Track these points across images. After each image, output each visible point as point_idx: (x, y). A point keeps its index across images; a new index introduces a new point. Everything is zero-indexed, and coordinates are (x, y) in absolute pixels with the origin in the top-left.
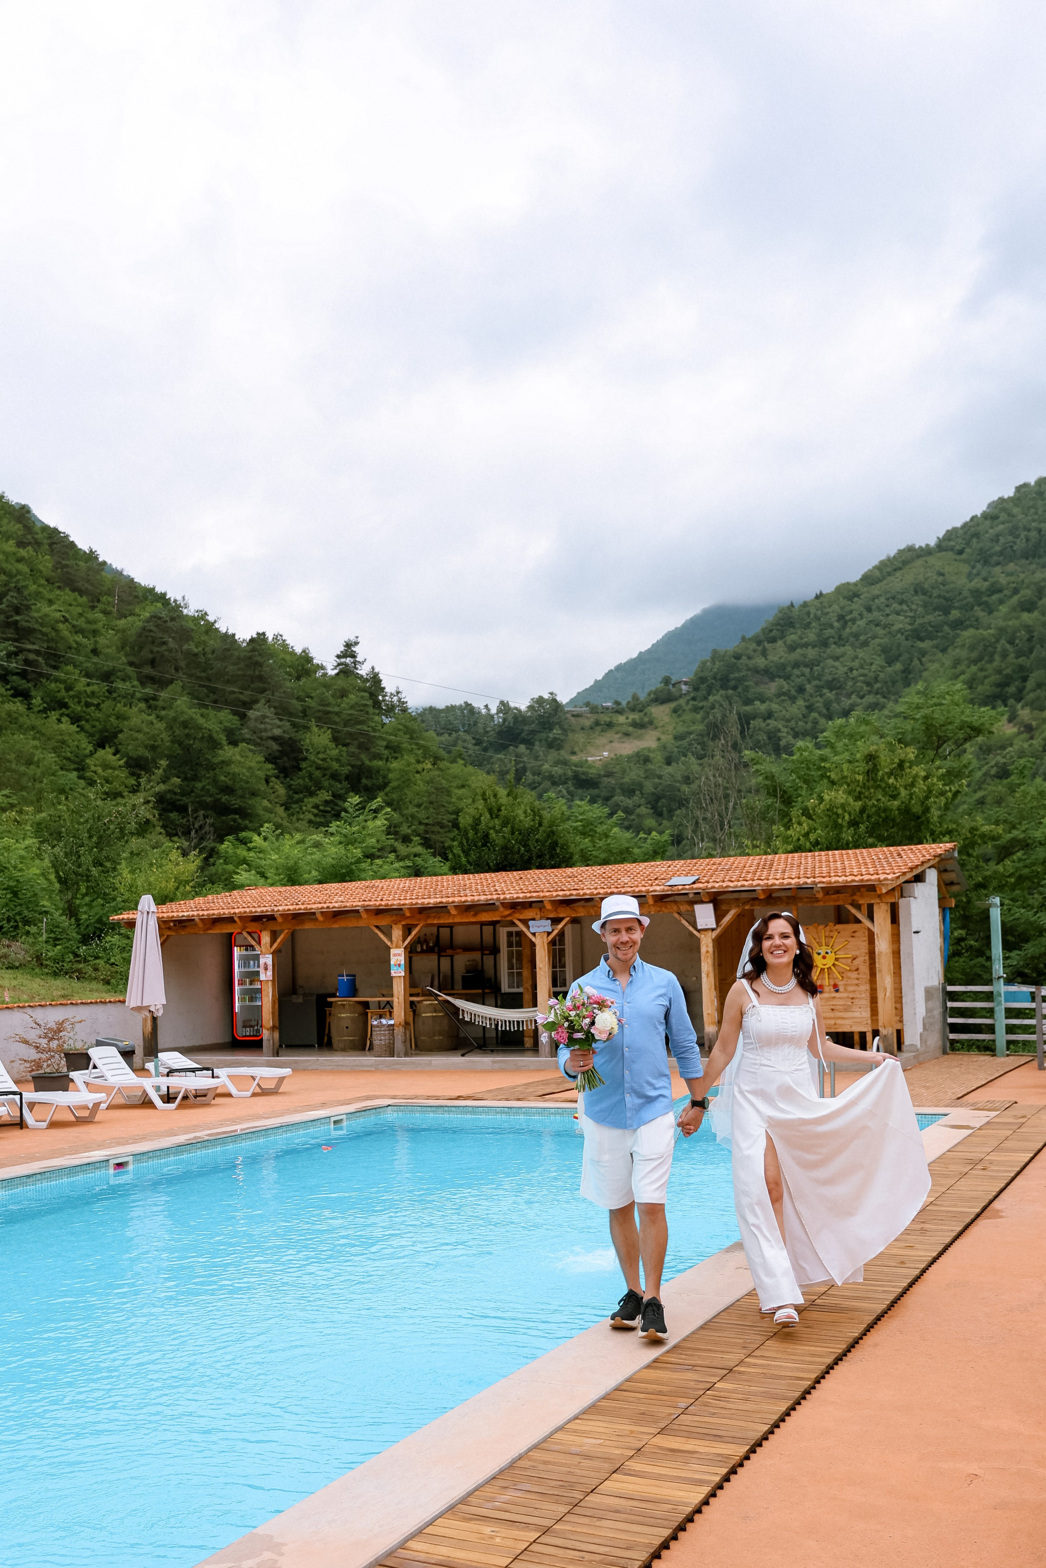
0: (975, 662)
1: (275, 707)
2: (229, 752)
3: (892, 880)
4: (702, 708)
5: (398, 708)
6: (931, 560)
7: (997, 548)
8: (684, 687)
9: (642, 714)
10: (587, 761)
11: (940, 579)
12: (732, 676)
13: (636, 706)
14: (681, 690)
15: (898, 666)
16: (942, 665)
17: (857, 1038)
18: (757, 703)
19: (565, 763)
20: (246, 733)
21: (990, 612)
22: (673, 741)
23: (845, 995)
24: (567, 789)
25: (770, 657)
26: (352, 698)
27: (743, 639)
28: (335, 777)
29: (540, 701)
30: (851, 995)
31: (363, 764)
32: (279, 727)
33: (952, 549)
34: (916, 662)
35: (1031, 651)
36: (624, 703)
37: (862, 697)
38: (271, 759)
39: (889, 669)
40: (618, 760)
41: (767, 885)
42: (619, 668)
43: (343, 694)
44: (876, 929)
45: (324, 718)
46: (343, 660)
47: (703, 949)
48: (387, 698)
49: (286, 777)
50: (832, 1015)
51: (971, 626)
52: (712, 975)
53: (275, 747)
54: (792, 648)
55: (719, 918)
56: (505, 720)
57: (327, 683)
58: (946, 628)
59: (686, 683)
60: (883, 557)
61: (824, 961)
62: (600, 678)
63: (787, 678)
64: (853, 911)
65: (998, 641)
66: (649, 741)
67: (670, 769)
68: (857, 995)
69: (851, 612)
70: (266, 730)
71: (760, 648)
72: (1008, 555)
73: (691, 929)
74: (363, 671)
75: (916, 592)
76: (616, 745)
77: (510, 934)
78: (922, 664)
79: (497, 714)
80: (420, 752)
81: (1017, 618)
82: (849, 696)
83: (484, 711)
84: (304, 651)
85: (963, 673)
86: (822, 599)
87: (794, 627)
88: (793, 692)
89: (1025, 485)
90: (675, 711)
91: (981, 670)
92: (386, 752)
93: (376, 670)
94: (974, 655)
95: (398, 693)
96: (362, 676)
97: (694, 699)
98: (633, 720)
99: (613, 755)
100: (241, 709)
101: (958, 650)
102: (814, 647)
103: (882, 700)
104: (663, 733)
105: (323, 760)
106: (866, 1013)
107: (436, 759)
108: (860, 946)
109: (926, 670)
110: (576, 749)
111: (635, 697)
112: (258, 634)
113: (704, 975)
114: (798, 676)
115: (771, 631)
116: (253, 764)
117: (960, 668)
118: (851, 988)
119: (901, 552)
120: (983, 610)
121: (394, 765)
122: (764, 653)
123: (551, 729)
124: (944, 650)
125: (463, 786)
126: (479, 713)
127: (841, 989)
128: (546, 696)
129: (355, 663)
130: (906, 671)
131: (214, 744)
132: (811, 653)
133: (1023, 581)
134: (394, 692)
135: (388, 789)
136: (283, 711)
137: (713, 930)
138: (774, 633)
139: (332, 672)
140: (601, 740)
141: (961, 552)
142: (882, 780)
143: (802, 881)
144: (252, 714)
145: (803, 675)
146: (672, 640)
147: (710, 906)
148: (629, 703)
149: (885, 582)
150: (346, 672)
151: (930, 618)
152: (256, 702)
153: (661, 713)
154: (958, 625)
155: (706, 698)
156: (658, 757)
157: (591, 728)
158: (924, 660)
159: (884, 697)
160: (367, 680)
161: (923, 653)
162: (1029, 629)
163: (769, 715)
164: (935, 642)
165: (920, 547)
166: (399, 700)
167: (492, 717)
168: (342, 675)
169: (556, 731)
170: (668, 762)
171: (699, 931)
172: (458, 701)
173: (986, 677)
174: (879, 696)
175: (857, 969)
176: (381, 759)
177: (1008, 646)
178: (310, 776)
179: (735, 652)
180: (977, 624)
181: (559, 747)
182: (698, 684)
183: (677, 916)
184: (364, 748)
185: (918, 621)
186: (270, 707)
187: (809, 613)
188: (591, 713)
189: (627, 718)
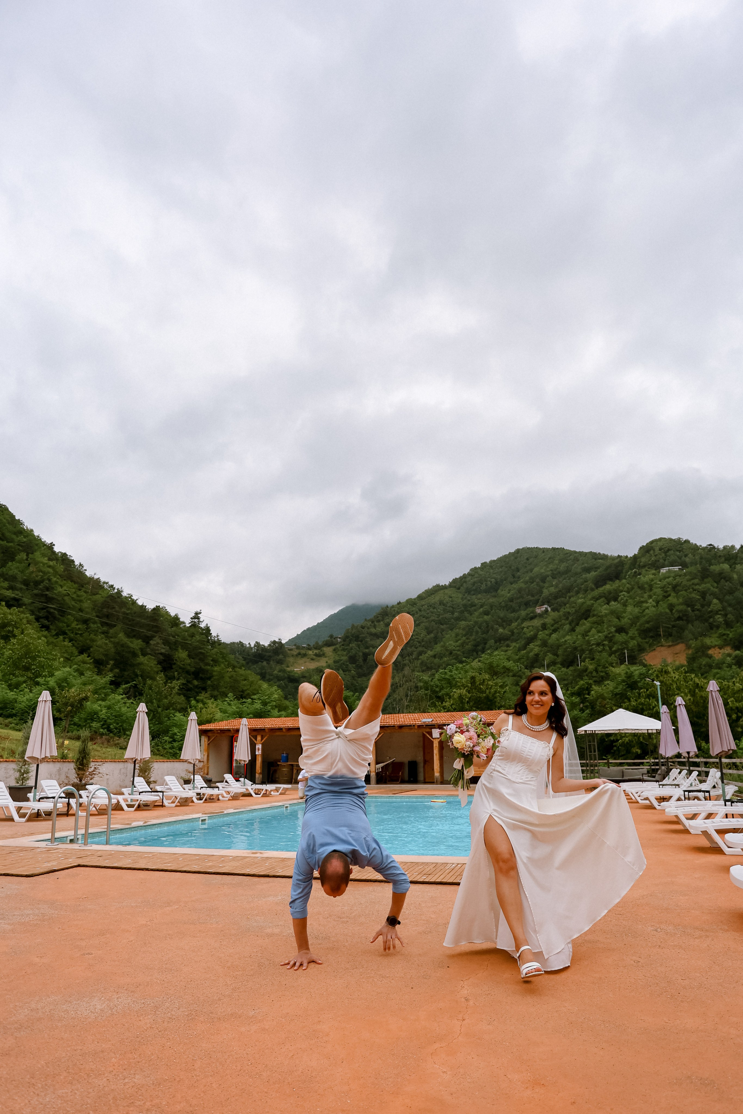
0: (465, 635)
1: (163, 640)
2: (142, 659)
4: (347, 649)
5: (217, 643)
6: (446, 591)
7: (474, 588)
8: (339, 640)
9: (319, 651)
10: (294, 670)
11: (450, 599)
12: (361, 636)
13: (317, 647)
14: (337, 641)
15: (432, 635)
16: (451, 636)
19: (284, 671)
20: (148, 650)
21: (471, 614)
24: (284, 683)
25: (377, 629)
26: (198, 637)
27: (366, 620)
28: (188, 672)
29: (274, 642)
31: (201, 667)
32: (164, 649)
33: (455, 587)
34: (440, 634)
35: (488, 632)
36: (312, 645)
37: (416, 648)
38: (159, 663)
40: (308, 671)
42: (308, 629)
43: (192, 636)
45: (185, 646)
46: (194, 620)
48: (212, 638)
49: (165, 672)
51: (463, 620)
52: (438, 755)
53: (161, 657)
56: (257, 650)
57: (186, 629)
58: (453, 620)
59: (340, 638)
60: (427, 588)
62: (299, 633)
65: (474, 627)
66: (322, 663)
70: (158, 650)
71: (373, 624)
72: (477, 591)
73: (430, 738)
74: (203, 625)
75: (440, 604)
76: (307, 664)
78: (442, 635)
79: (254, 647)
80: (226, 663)
81: (482, 618)
83: (248, 646)
84: (176, 615)
85: (460, 640)
86: (400, 604)
87: (388, 616)
90: (334, 650)
91: (467, 639)
92: (212, 663)
93: (209, 625)
94: (464, 633)
95: (218, 636)
96: (202, 628)
97: (343, 645)
98: (316, 653)
99: (306, 668)
100: (147, 640)
101: (457, 630)
104: (329, 660)
105: (184, 665)
107: (234, 667)
109: (444, 638)
110: (289, 665)
111: (317, 643)
112: (156, 606)
113: (435, 755)
115: (378, 617)
116: (152, 665)
117: (459, 638)
119: (434, 587)
120: (468, 613)
121: (216, 669)
122: (375, 627)
123: (279, 655)
124: (452, 630)
125: (245, 680)
126: (246, 646)
128: (277, 640)
129: (199, 621)
130: (436, 637)
131: (134, 655)
133: (484, 602)
134: (216, 635)
135: (212, 679)
136: (166, 642)
137: (438, 738)
139: (188, 625)
140: (301, 661)
141: (459, 589)
142: (478, 686)
144: (151, 642)
146: (333, 618)
148: (314, 645)
149: (427, 599)
150: (194, 625)
151: (446, 615)
152: (155, 637)
153: (328, 650)
154: (458, 619)
155: (349, 645)
157: (297, 655)
158: (443, 633)
159: (426, 648)
160: (204, 630)
161: (443, 630)
162: (486, 622)
164: (448, 626)
165: (443, 585)
166: (218, 639)
167: (252, 648)
168: (193, 627)
169: (281, 656)
171: (433, 738)
172: (237, 641)
173: (469, 642)
176: (209, 666)
177: (478, 629)
178: (177, 672)
179: (362, 626)
180: (465, 620)
181: (282, 664)
182: (345, 639)
183: (425, 733)
184: (202, 660)
185: (441, 617)
186: (160, 639)
187: (394, 610)
188: (297, 649)
189: (313, 652)
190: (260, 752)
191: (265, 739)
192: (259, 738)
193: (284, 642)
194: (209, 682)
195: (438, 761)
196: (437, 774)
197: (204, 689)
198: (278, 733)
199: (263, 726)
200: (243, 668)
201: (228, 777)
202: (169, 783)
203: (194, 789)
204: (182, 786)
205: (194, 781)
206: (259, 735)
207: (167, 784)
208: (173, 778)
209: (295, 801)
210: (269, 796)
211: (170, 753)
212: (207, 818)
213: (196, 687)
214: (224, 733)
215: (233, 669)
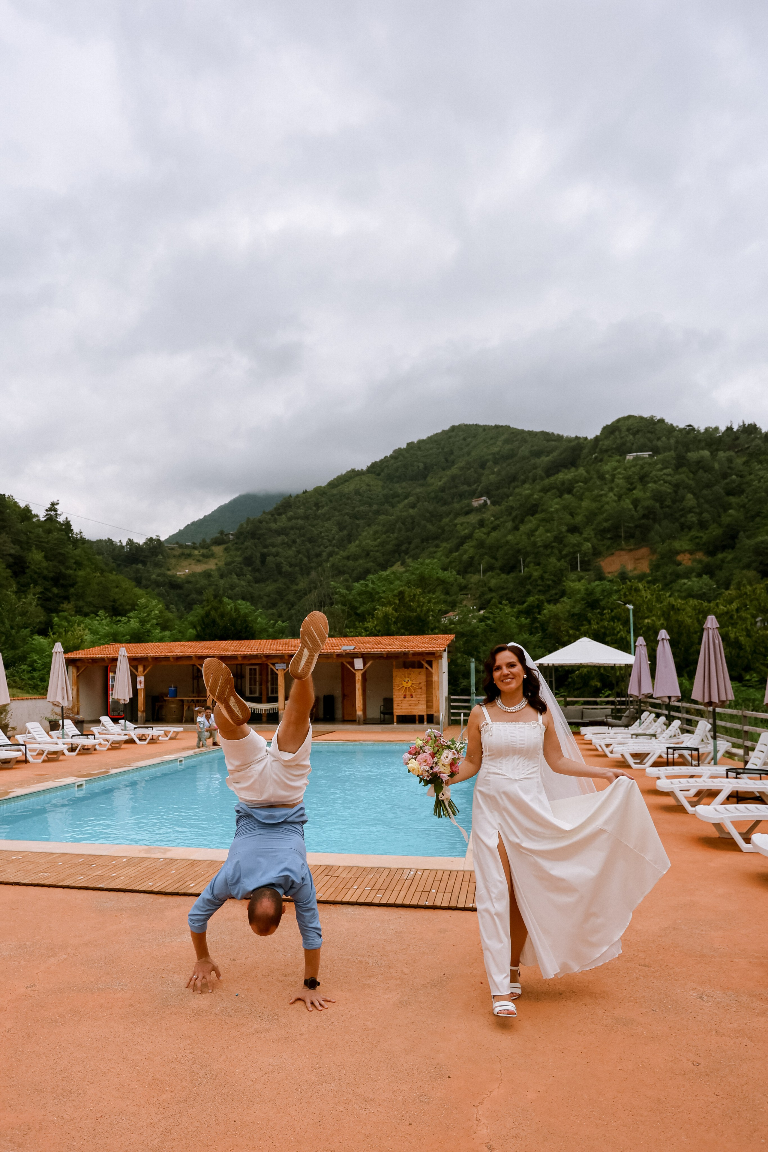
0: (385, 533)
1: (11, 537)
3: (439, 649)
4: (241, 548)
5: (80, 542)
6: (364, 478)
7: (398, 474)
8: (231, 537)
9: (207, 550)
10: (176, 574)
11: (368, 488)
12: (258, 532)
13: (204, 545)
14: (230, 538)
15: (345, 532)
16: (368, 533)
17: (417, 718)
18: (271, 547)
19: (164, 575)
21: (393, 507)
22: (224, 566)
23: (416, 699)
25: (278, 523)
26: (55, 534)
27: (264, 512)
28: (45, 578)
29: (151, 540)
30: (418, 699)
31: (61, 572)
32: (13, 549)
33: (374, 473)
34: (355, 531)
35: (413, 529)
36: (198, 545)
37: (326, 547)
38: (9, 566)
39: (340, 533)
40: (193, 575)
41: (387, 650)
42: (193, 523)
43: (49, 532)
44: (433, 671)
45: (40, 546)
46: (49, 512)
47: (357, 678)
48: (74, 535)
49: (16, 577)
50: (409, 707)
51: (383, 514)
52: (361, 689)
53: (11, 560)
54: (290, 519)
55: (365, 664)
56: (130, 549)
57: (40, 524)
58: (370, 514)
59: (232, 535)
60: (339, 474)
61: (407, 684)
62: (182, 528)
63: (287, 535)
64: (424, 663)
65: (397, 522)
66: (211, 565)
67: (222, 582)
68: (421, 699)
69: (322, 502)
70: (6, 550)
71: (273, 518)
72: (403, 478)
73: (352, 669)
74: (61, 519)
75: (355, 494)
76: (193, 566)
77: (251, 669)
78: (357, 532)
79: (126, 546)
80: (93, 566)
81: (407, 511)
82: (319, 546)
83: (119, 544)
84: (26, 506)
85: (379, 538)
86: (306, 494)
87: (291, 508)
88: (290, 543)
89: (412, 443)
90: (226, 549)
91: (389, 537)
92: (75, 566)
93: (69, 519)
94: (385, 529)
95: (81, 533)
96: (60, 522)
97: (236, 543)
98: (203, 553)
99: (191, 572)
101: (376, 526)
102: (302, 519)
103: (336, 550)
104: (219, 561)
105: (39, 568)
106: (424, 707)
108: (422, 678)
109: (360, 535)
110: (170, 568)
111: (204, 540)
113: (357, 690)
114: (293, 534)
115: (279, 509)
117: (377, 535)
118: (418, 696)
119: (348, 472)
120: (389, 506)
121: (81, 573)
123: (157, 556)
124: (369, 525)
125: (117, 587)
126: (116, 544)
127: (414, 697)
128: (154, 537)
132: (300, 522)
133: (410, 493)
134: (78, 532)
135: (76, 587)
136: (15, 540)
137: (361, 670)
138: (280, 511)
139: (42, 519)
140: (185, 563)
141: (379, 475)
145: (295, 534)
146: (222, 510)
147: (361, 660)
148: (200, 543)
149: (340, 487)
150: (51, 519)
151: (362, 508)
153: (218, 550)
154: (378, 513)
155: (243, 543)
156: (216, 574)
157: (179, 556)
159: (338, 548)
160: (63, 525)
161: (358, 526)
162: (411, 516)
163: (277, 554)
164: (364, 521)
165: (358, 470)
166: (81, 537)
167: (123, 547)
168: (49, 521)
169: (160, 557)
170: (222, 576)
171: (355, 670)
172: (104, 537)
173: (390, 541)
174: (335, 548)
175: (421, 688)
176: (71, 569)
177: (401, 525)
178: (31, 577)
179: (259, 519)
180: (387, 513)
181: (161, 566)
182: (241, 535)
183: (345, 663)
184: (62, 562)
185: (356, 509)
187: (299, 501)
188: (179, 548)
189: (199, 552)
190: (142, 685)
191: (148, 670)
192: (140, 669)
193: (162, 539)
194: (72, 590)
195: (361, 698)
196: (359, 713)
197: (67, 598)
198: (164, 663)
199: (146, 655)
200: (114, 573)
201: (105, 720)
202: (31, 731)
203: (63, 738)
204: (48, 733)
205: (63, 728)
206: (140, 664)
207: (29, 733)
208: (37, 724)
209: (191, 752)
210: (156, 743)
211: (30, 685)
212: (84, 782)
213: (57, 595)
214: (96, 662)
215: (101, 573)
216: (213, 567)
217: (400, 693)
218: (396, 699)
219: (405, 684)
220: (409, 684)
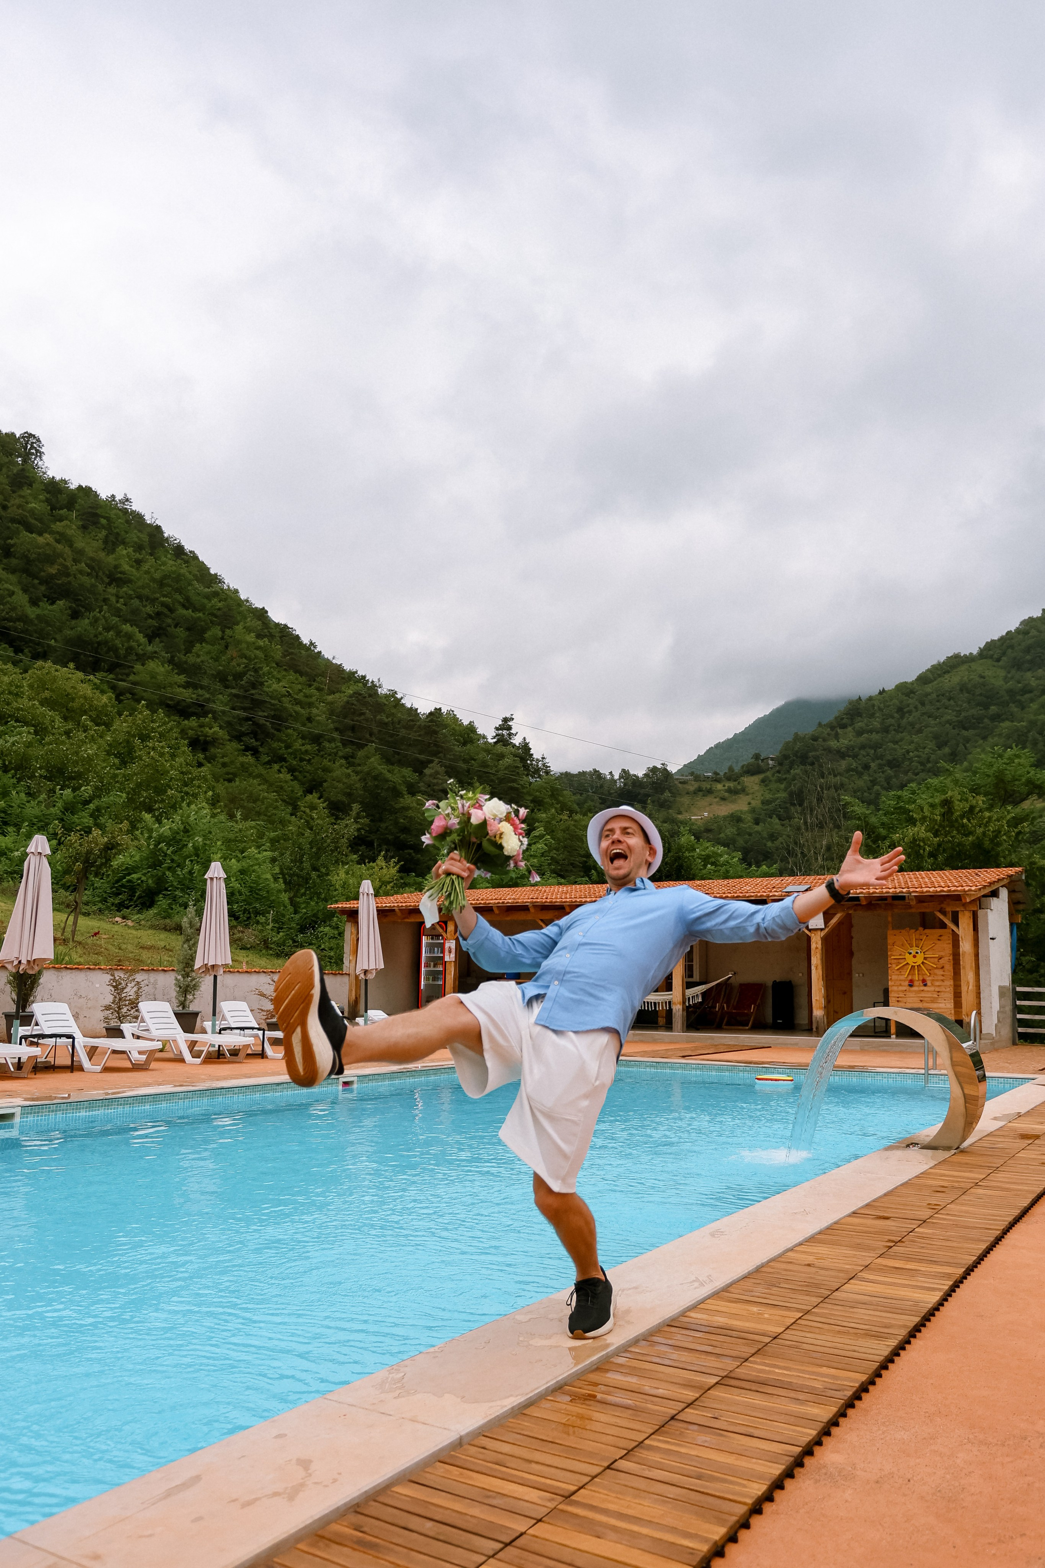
1: (445, 767)
2: (409, 801)
3: (975, 891)
4: (785, 779)
5: (543, 771)
6: (974, 666)
7: (1028, 657)
8: (770, 762)
9: (736, 783)
10: (692, 819)
11: (982, 681)
12: (810, 754)
13: (731, 776)
14: (768, 764)
15: (947, 750)
18: (831, 777)
19: (674, 820)
20: (422, 786)
21: (1023, 708)
22: (760, 806)
23: (932, 989)
25: (841, 740)
26: (508, 761)
27: (820, 724)
29: (654, 770)
30: (937, 989)
33: (991, 657)
34: (961, 747)
36: (722, 774)
37: (917, 774)
39: (939, 752)
40: (715, 819)
41: (869, 893)
42: (718, 746)
43: (498, 758)
44: (960, 932)
45: (484, 776)
46: (500, 732)
47: (813, 946)
48: (534, 762)
50: (920, 1005)
51: (1007, 719)
52: (820, 967)
54: (860, 733)
56: (625, 784)
57: (488, 749)
58: (986, 720)
59: (772, 759)
60: (935, 662)
61: (915, 960)
62: (702, 753)
63: (855, 756)
64: (942, 917)
65: (1029, 731)
66: (741, 805)
67: (758, 828)
68: (943, 989)
69: (908, 705)
70: (437, 784)
71: (833, 733)
72: (1035, 664)
74: (517, 741)
75: (961, 690)
76: (715, 807)
78: (966, 748)
79: (620, 779)
80: (560, 806)
82: (905, 773)
83: (609, 777)
84: (470, 724)
86: (884, 694)
87: (861, 716)
88: (860, 769)
90: (763, 781)
92: (532, 805)
93: (527, 741)
95: (543, 758)
96: (515, 745)
97: (779, 772)
98: (729, 787)
99: (711, 815)
100: (419, 767)
102: (877, 732)
104: (753, 799)
106: (950, 1005)
107: (571, 812)
108: (946, 948)
109: (970, 753)
110: (682, 809)
111: (731, 769)
112: (435, 709)
113: (813, 967)
114: (864, 756)
115: (842, 719)
118: (937, 983)
119: (949, 658)
120: (1016, 707)
122: (837, 737)
123: (662, 793)
124: (984, 738)
126: (605, 778)
127: (929, 983)
128: (659, 766)
129: (510, 735)
130: (953, 754)
131: (397, 794)
132: (875, 737)
134: (540, 757)
136: (452, 770)
137: (822, 930)
138: (845, 721)
139: (491, 741)
140: (703, 802)
141: (998, 660)
142: (956, 820)
143: (898, 890)
144: (427, 771)
145: (868, 755)
146: (760, 725)
148: (726, 773)
149: (936, 682)
150: (503, 741)
151: (973, 711)
152: (432, 762)
153: (751, 782)
154: (997, 718)
155: (788, 772)
156: (749, 818)
157: (695, 793)
158: (968, 745)
160: (518, 748)
161: (967, 740)
164: (976, 731)
165: (965, 655)
166: (544, 765)
167: (615, 781)
168: (499, 743)
169: (667, 794)
170: (757, 822)
172: (588, 769)
175: (943, 967)
179: (813, 735)
180: (1012, 718)
181: (669, 808)
182: (785, 759)
185: (963, 714)
186: (441, 766)
187: (873, 706)
188: (695, 780)
189: (724, 786)
190: (453, 955)
193: (673, 769)
196: (818, 1011)
216: (745, 808)
217: (902, 977)
218: (895, 988)
219: (910, 959)
220: (919, 959)
